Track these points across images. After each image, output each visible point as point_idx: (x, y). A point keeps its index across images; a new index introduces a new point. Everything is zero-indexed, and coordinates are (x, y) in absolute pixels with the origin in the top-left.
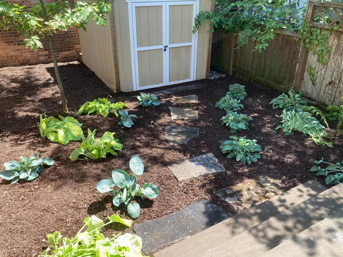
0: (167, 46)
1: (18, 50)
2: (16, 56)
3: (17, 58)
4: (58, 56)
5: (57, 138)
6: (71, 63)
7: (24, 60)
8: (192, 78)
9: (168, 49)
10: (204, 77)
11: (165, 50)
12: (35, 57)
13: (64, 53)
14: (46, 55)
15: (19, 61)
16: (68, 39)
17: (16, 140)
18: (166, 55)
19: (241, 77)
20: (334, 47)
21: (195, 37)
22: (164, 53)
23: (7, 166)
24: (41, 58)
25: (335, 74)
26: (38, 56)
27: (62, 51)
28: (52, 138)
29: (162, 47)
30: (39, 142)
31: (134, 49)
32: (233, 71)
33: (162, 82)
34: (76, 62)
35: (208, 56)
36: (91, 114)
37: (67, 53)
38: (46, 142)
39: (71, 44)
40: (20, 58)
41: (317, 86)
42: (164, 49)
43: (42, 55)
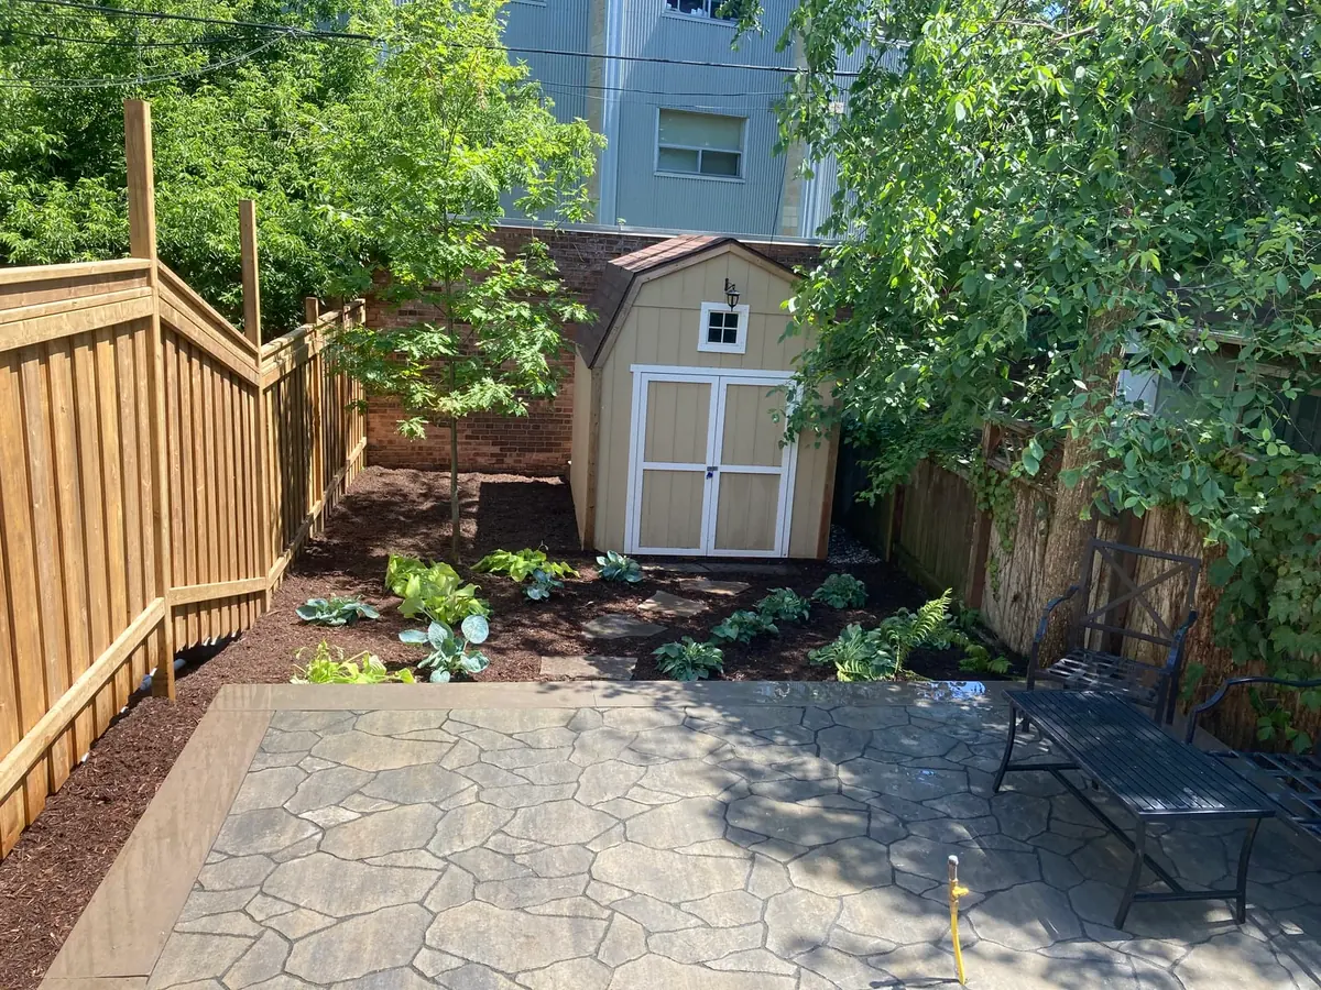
0: (715, 469)
1: (437, 436)
2: (430, 448)
3: (431, 454)
4: (520, 461)
5: (404, 590)
6: (541, 480)
7: (444, 460)
8: (779, 549)
9: (716, 475)
10: (814, 555)
11: (710, 475)
12: (469, 455)
13: (535, 457)
14: (492, 455)
15: (435, 460)
16: (550, 426)
17: (345, 583)
18: (711, 488)
19: (904, 570)
20: (1021, 516)
21: (790, 455)
22: (707, 482)
23: (311, 602)
24: (481, 460)
25: (1022, 578)
26: (477, 454)
27: (533, 451)
28: (397, 589)
29: (703, 468)
30: (376, 592)
31: (637, 464)
32: (892, 553)
33: (697, 546)
34: (554, 481)
35: (825, 505)
36: (495, 573)
37: (542, 456)
38: (389, 593)
39: (556, 439)
40: (436, 455)
41: (1001, 602)
42: (707, 473)
43: (484, 455)
